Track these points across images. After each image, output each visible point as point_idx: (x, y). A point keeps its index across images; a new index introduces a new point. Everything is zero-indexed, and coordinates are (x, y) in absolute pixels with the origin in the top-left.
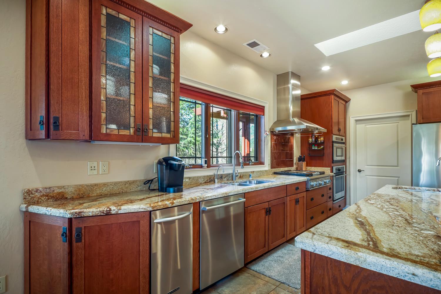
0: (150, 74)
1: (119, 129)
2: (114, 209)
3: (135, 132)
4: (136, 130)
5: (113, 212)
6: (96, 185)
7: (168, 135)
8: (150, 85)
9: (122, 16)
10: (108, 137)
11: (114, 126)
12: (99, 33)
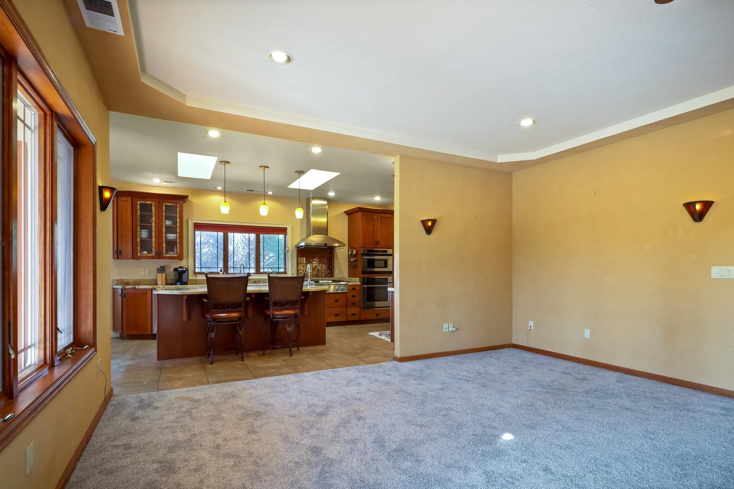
0: (164, 226)
1: (149, 253)
2: (137, 287)
3: (155, 255)
4: (156, 253)
5: (136, 288)
6: (143, 279)
7: (176, 255)
8: (164, 231)
9: (147, 202)
10: (140, 258)
11: (146, 252)
12: (137, 212)
